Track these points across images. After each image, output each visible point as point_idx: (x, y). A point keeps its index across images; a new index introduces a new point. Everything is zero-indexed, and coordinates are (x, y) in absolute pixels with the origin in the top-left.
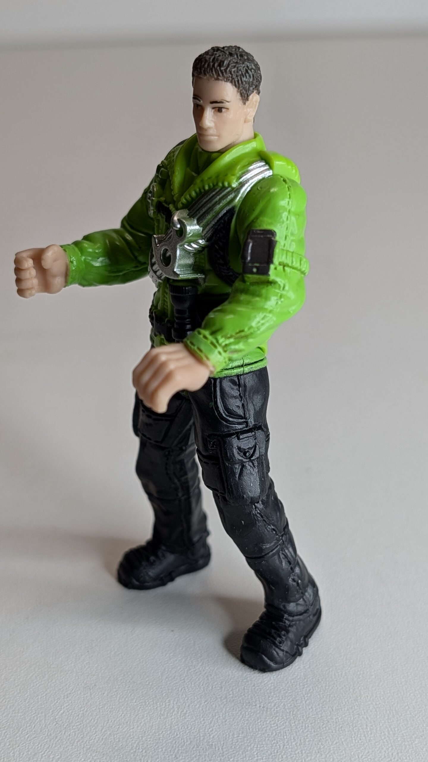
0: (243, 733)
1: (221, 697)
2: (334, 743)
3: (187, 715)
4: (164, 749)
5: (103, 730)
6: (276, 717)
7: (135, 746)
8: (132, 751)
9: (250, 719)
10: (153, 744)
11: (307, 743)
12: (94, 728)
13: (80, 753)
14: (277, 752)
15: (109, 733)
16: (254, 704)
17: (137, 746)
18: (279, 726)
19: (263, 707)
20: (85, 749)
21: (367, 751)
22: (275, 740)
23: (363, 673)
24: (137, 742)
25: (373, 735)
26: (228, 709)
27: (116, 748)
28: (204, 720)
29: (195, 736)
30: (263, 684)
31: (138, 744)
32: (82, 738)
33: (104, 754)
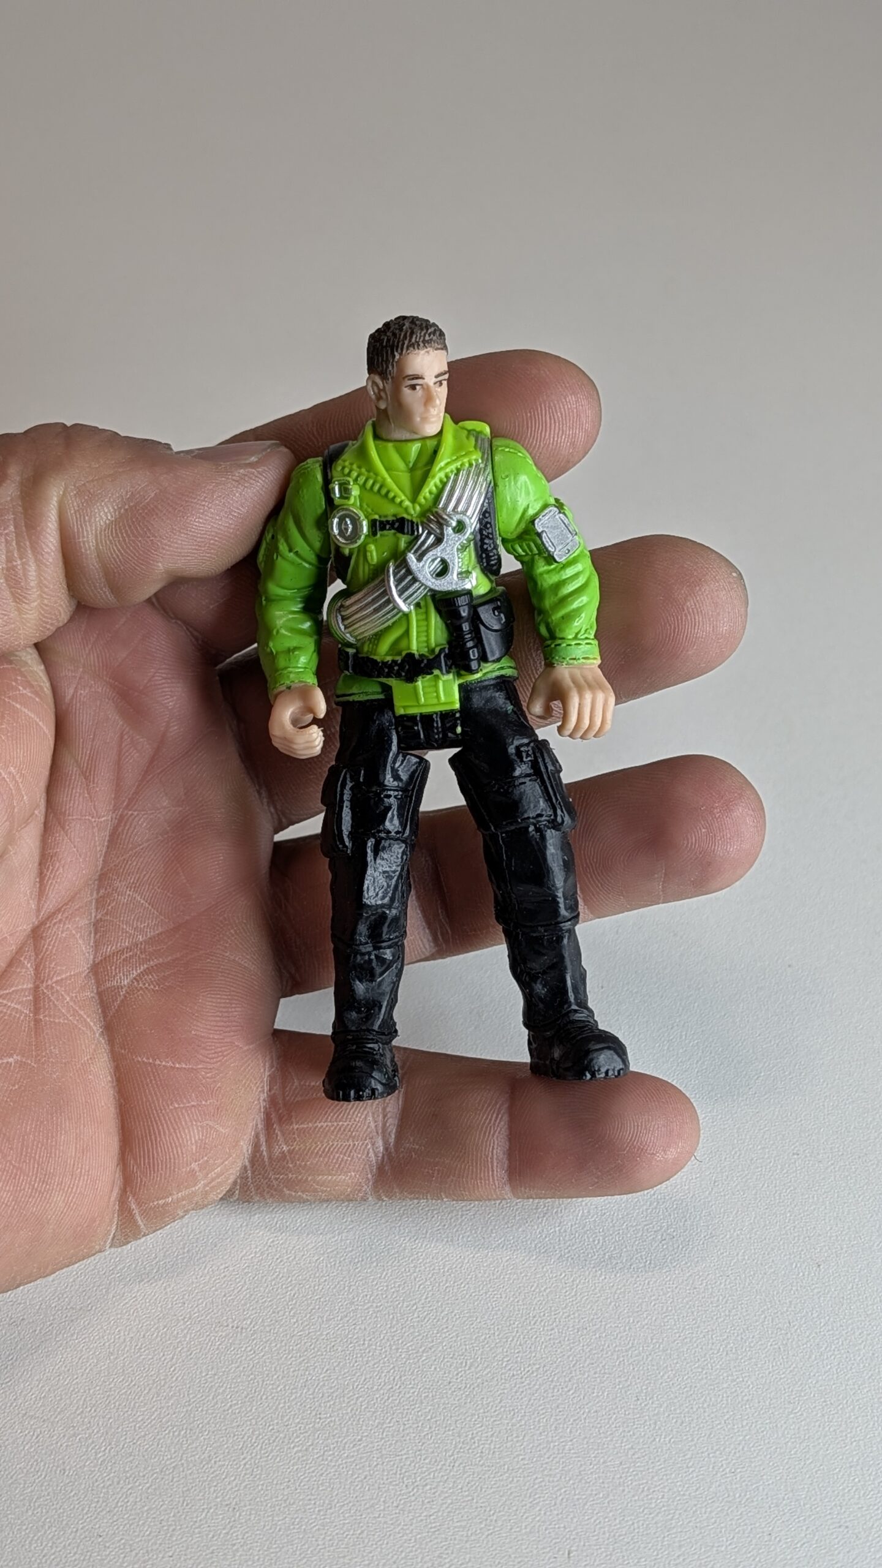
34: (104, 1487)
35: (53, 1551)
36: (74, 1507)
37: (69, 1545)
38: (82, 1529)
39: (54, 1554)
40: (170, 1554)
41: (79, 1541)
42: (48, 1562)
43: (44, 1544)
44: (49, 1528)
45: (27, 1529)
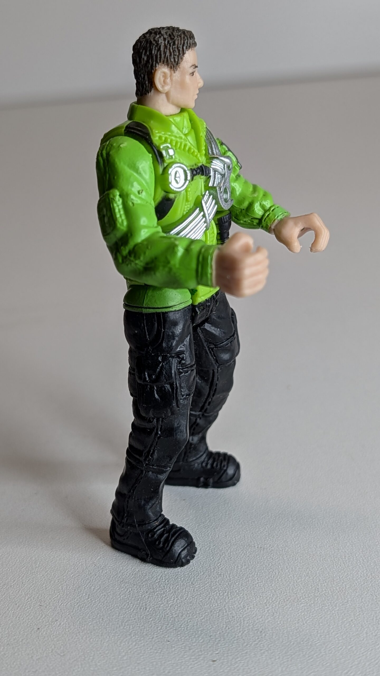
0: (245, 565)
1: (227, 542)
2: (319, 569)
3: (200, 555)
4: (182, 579)
5: (133, 569)
6: (272, 553)
7: (159, 577)
8: (157, 581)
9: (250, 556)
10: (174, 576)
11: (297, 570)
12: (125, 567)
13: (115, 585)
14: (274, 577)
15: (137, 570)
16: (253, 546)
17: (160, 578)
18: (274, 559)
19: (261, 548)
20: (119, 582)
21: (346, 574)
22: (271, 569)
23: (341, 522)
24: (160, 575)
25: (350, 563)
26: (232, 550)
27: (144, 580)
28: (213, 558)
29: (207, 569)
30: (259, 532)
31: (161, 576)
32: (116, 574)
33: (134, 585)
34: (172, 617)
35: (136, 647)
36: (151, 626)
37: (147, 645)
38: (156, 637)
39: (136, 648)
40: (217, 652)
41: (154, 643)
42: (132, 652)
43: (130, 643)
44: (134, 636)
45: (119, 635)
